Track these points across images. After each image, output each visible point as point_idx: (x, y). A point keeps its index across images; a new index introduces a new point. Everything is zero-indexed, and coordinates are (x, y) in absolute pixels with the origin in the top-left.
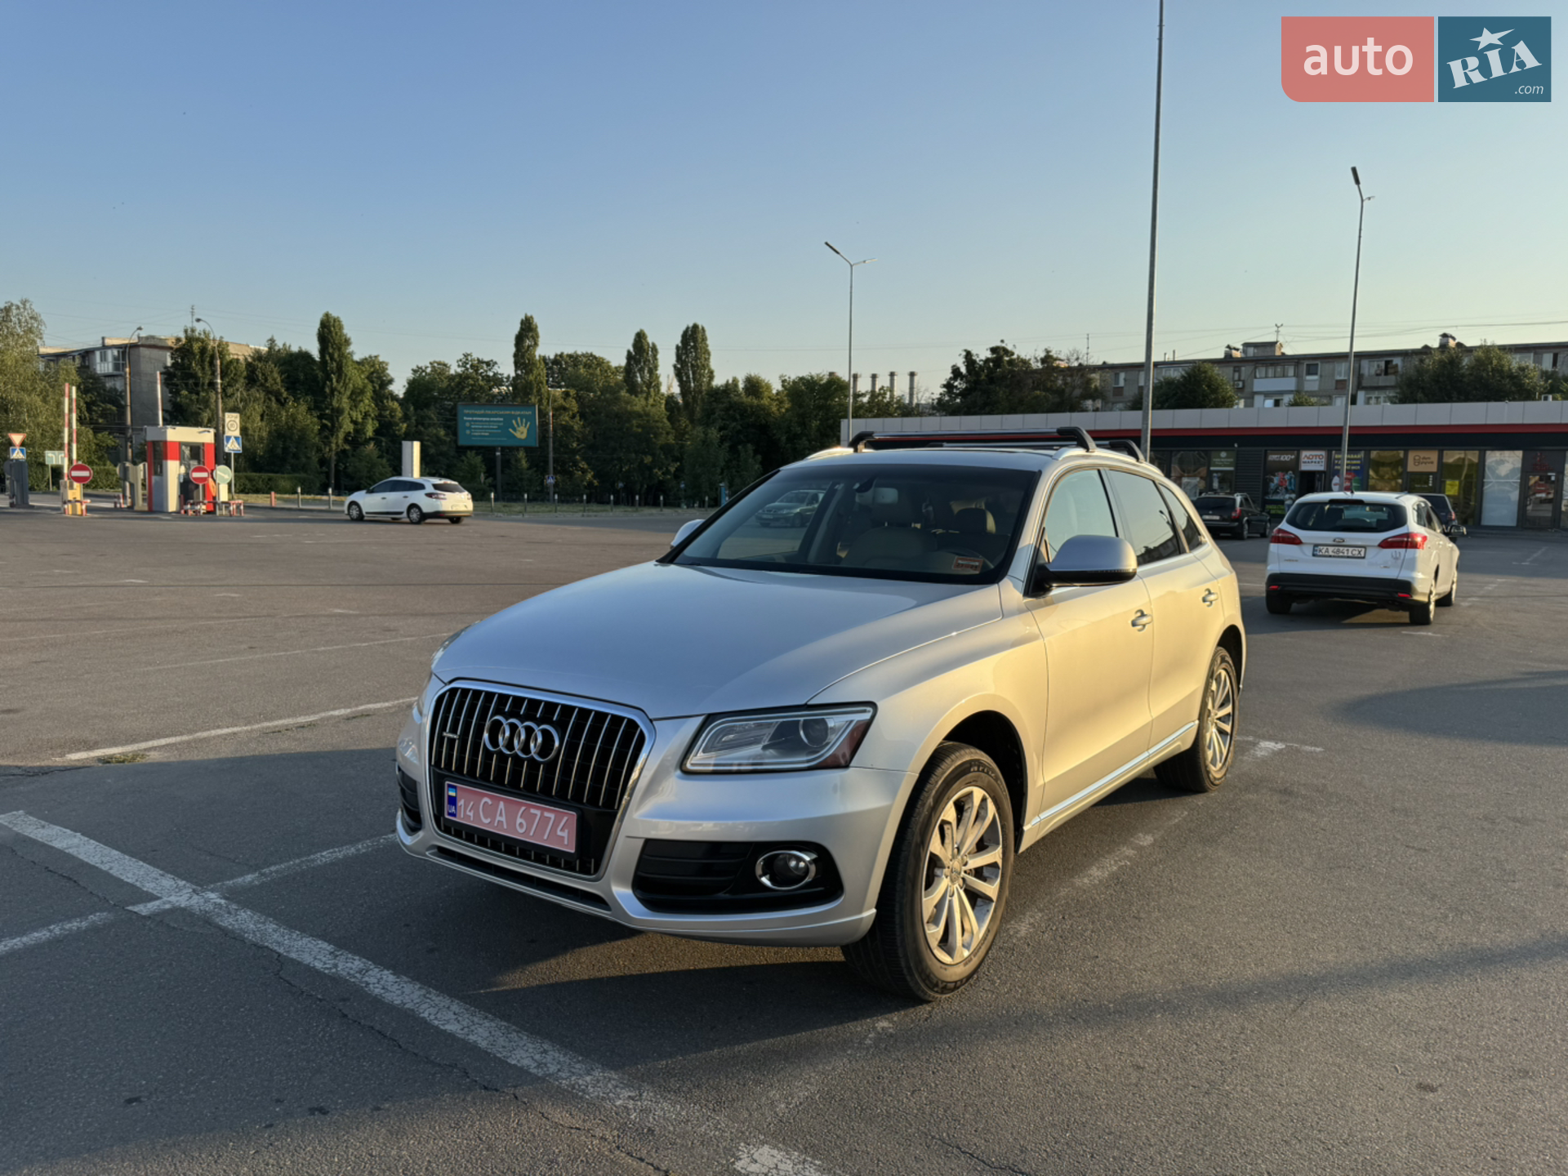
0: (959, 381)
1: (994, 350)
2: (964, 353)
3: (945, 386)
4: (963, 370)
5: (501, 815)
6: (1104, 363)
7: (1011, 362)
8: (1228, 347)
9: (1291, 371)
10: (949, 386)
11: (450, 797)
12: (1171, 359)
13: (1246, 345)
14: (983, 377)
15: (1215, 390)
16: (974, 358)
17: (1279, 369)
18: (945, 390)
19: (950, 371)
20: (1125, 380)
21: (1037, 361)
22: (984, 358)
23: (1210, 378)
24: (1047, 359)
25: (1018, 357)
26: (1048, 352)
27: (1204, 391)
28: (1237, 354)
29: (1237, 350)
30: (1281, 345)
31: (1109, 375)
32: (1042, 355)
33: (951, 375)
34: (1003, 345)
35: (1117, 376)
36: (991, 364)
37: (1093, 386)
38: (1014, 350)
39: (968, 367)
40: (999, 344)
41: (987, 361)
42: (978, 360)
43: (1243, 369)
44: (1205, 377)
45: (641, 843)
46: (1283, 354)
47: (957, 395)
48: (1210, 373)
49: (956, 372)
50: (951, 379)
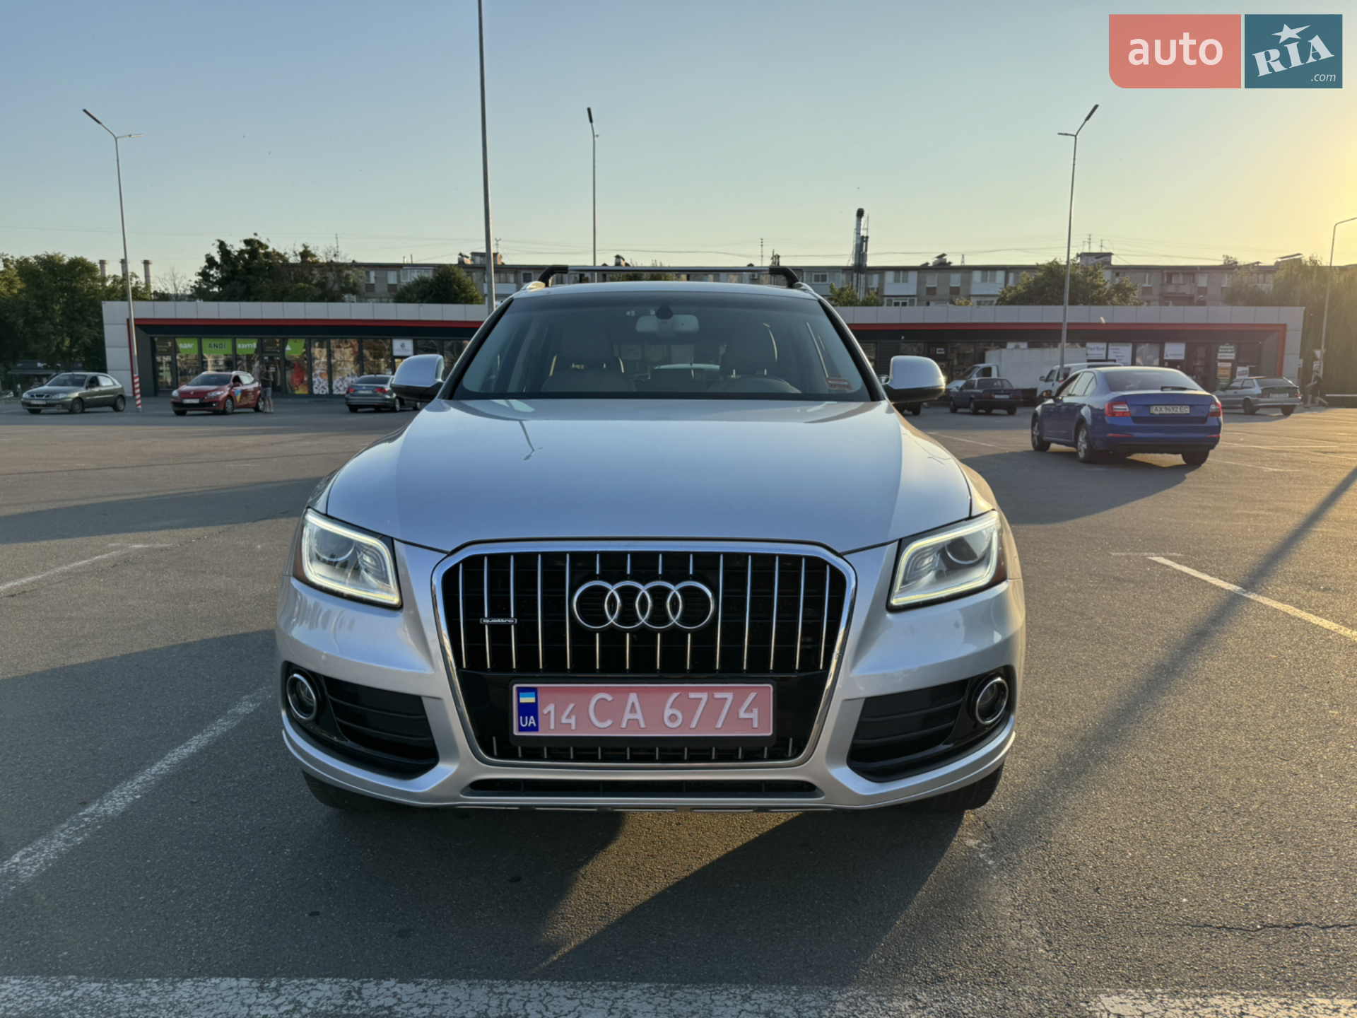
0: (215, 270)
1: (247, 242)
2: (218, 243)
3: (200, 274)
4: (218, 259)
5: (633, 710)
6: (354, 261)
7: (267, 255)
8: (461, 254)
9: (512, 278)
10: (204, 274)
11: (521, 706)
12: (409, 262)
13: (474, 254)
14: (240, 268)
15: (464, 291)
16: (228, 248)
17: (502, 276)
18: (200, 278)
19: (205, 259)
20: (375, 278)
21: (296, 255)
22: (238, 250)
23: (459, 279)
24: (305, 254)
25: (274, 251)
26: (306, 247)
27: (455, 290)
28: (468, 261)
29: (467, 257)
30: (501, 256)
31: (362, 272)
32: (301, 249)
33: (206, 264)
34: (257, 238)
35: (368, 273)
36: (246, 256)
37: (351, 281)
38: (268, 244)
39: (222, 257)
40: (253, 237)
41: (241, 252)
42: (232, 250)
43: (474, 274)
44: (455, 279)
45: (860, 704)
46: (503, 264)
47: (214, 284)
48: (458, 275)
49: (210, 261)
50: (205, 267)
